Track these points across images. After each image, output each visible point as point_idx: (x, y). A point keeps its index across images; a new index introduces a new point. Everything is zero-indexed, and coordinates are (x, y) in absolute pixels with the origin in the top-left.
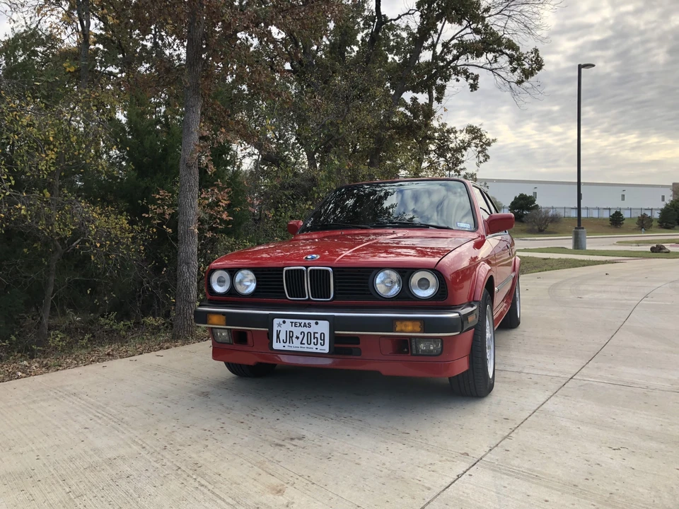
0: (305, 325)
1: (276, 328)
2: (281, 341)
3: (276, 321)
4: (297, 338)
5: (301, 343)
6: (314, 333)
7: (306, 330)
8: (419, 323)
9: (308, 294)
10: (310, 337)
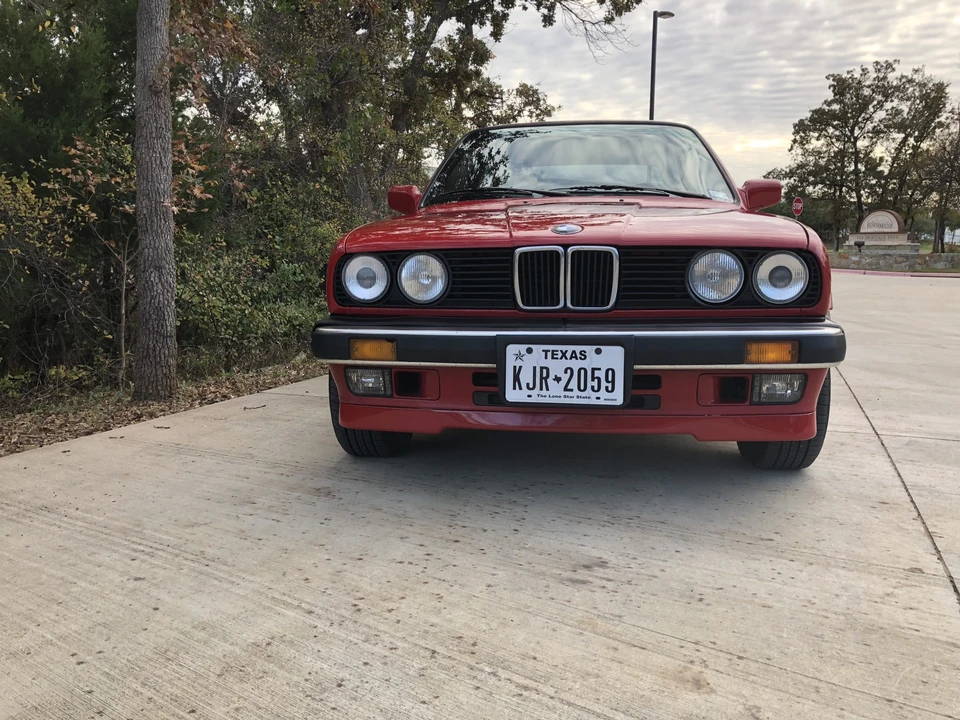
0: (574, 355)
1: (511, 363)
2: (524, 386)
3: (512, 350)
4: (558, 379)
5: (566, 389)
6: (593, 370)
7: (576, 364)
8: (788, 346)
9: (565, 298)
10: (585, 378)
